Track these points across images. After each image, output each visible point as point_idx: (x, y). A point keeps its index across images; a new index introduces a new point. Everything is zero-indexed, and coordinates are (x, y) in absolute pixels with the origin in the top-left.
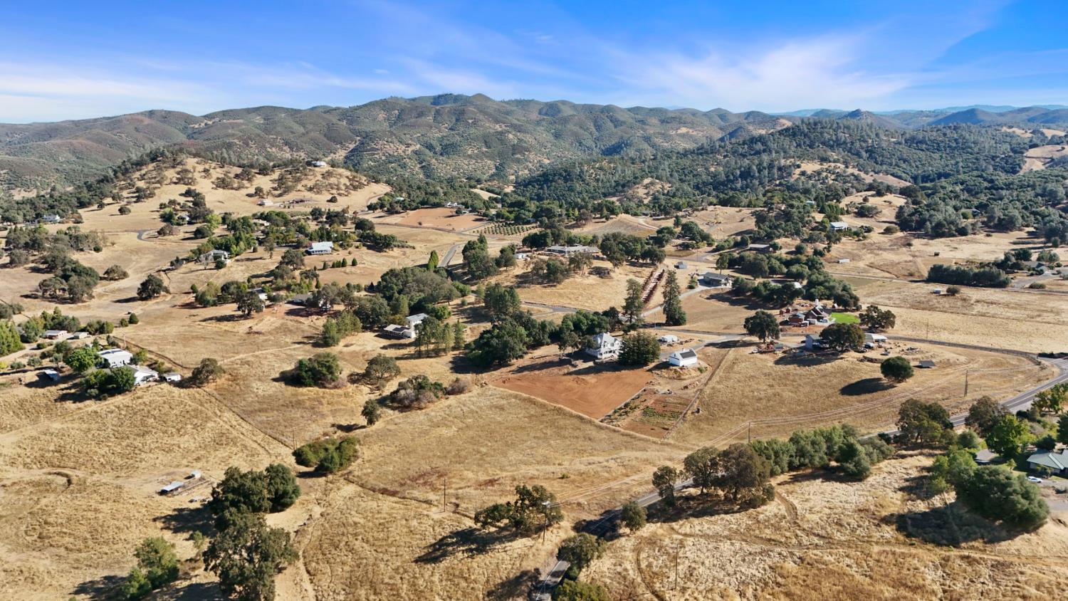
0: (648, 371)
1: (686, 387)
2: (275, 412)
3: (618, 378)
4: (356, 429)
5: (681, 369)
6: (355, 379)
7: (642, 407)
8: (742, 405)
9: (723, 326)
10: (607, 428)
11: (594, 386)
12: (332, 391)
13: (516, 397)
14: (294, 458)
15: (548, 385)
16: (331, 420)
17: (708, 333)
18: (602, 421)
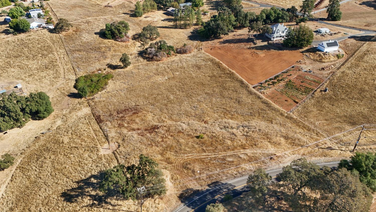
0: (301, 52)
1: (323, 69)
2: (85, 53)
3: (279, 55)
4: (119, 68)
5: (324, 54)
6: (136, 37)
7: (286, 80)
8: (362, 90)
9: (365, 24)
10: (255, 94)
11: (262, 59)
12: (120, 43)
13: (212, 60)
14: (75, 82)
15: (235, 55)
16: (108, 61)
17: (353, 28)
18: (254, 88)
